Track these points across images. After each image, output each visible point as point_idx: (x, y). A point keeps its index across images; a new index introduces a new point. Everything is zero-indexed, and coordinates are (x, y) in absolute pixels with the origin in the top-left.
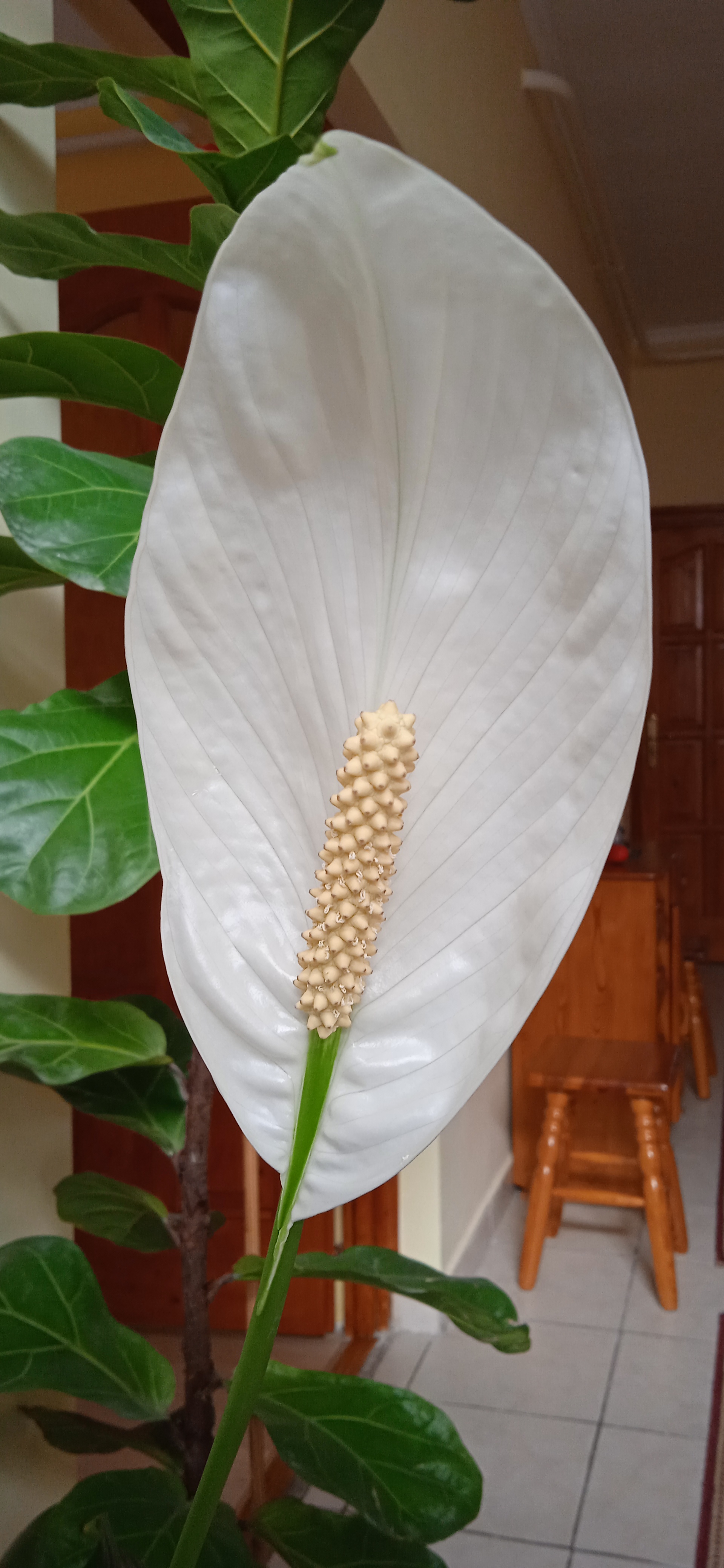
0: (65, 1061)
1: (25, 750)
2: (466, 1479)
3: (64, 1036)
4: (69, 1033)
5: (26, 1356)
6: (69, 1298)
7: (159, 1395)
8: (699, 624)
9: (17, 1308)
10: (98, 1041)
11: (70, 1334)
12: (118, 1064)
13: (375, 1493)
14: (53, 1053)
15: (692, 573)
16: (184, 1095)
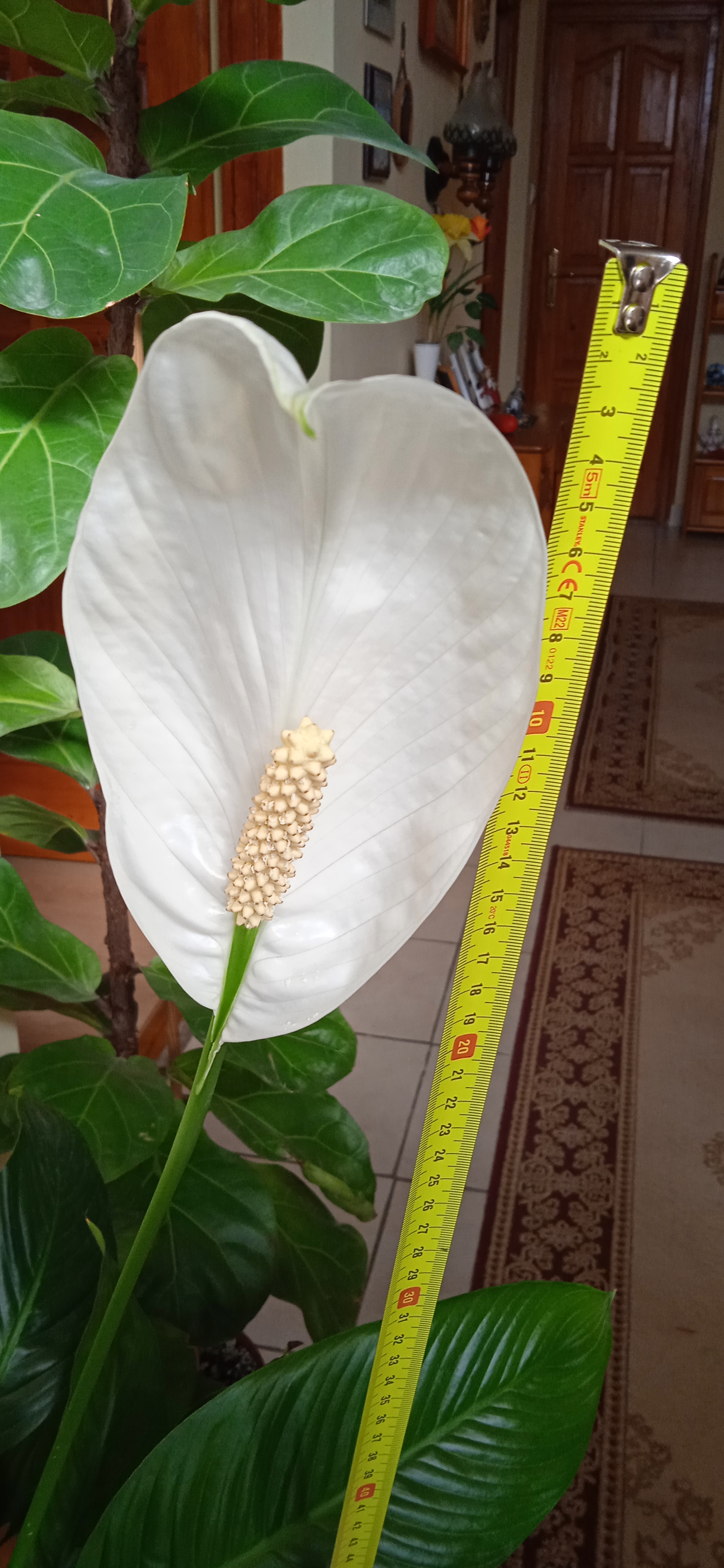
2: (343, 1042)
6: (4, 905)
7: (88, 978)
8: (611, 144)
10: (15, 696)
11: (8, 935)
12: (36, 721)
13: (270, 1057)
15: (609, 84)
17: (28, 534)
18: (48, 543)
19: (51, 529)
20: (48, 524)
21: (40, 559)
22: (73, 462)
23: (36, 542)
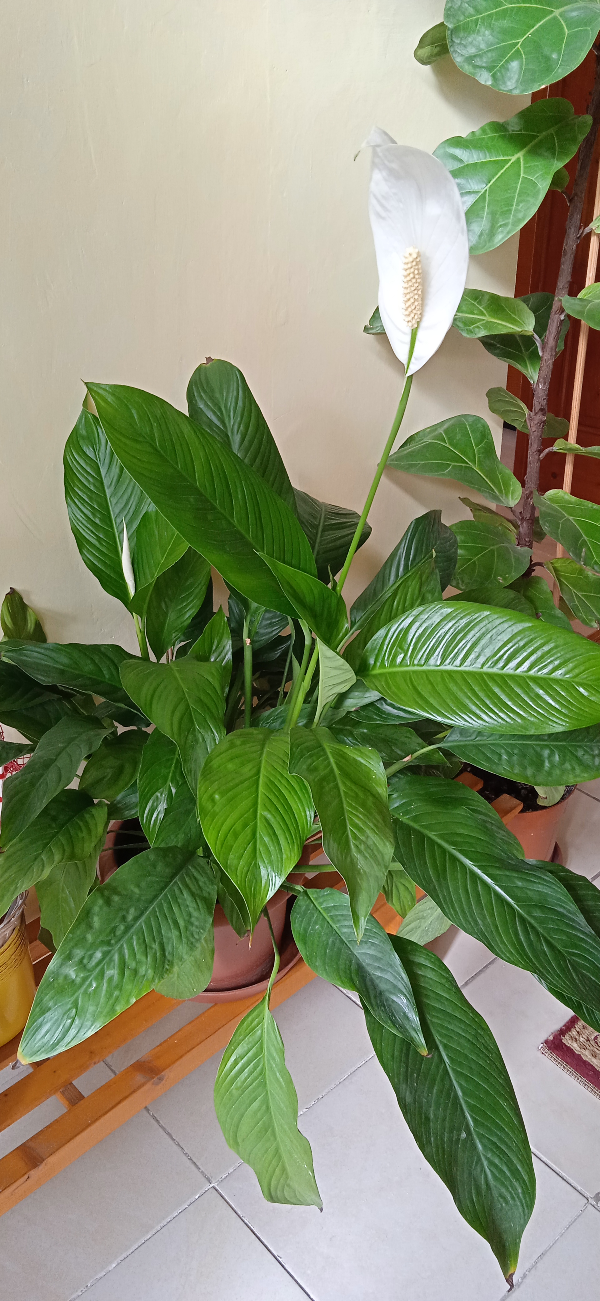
0: (478, 327)
1: (461, 161)
3: (483, 314)
4: (485, 312)
5: (449, 465)
6: (477, 446)
7: (512, 498)
9: (451, 444)
10: (499, 319)
11: (474, 462)
12: (504, 331)
14: (472, 322)
16: (541, 354)
17: (497, 216)
18: (506, 221)
19: (511, 213)
20: (510, 210)
21: (500, 230)
22: (533, 177)
23: (500, 220)
